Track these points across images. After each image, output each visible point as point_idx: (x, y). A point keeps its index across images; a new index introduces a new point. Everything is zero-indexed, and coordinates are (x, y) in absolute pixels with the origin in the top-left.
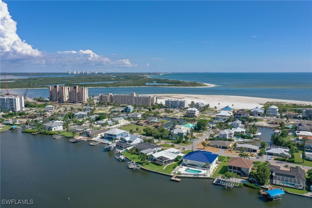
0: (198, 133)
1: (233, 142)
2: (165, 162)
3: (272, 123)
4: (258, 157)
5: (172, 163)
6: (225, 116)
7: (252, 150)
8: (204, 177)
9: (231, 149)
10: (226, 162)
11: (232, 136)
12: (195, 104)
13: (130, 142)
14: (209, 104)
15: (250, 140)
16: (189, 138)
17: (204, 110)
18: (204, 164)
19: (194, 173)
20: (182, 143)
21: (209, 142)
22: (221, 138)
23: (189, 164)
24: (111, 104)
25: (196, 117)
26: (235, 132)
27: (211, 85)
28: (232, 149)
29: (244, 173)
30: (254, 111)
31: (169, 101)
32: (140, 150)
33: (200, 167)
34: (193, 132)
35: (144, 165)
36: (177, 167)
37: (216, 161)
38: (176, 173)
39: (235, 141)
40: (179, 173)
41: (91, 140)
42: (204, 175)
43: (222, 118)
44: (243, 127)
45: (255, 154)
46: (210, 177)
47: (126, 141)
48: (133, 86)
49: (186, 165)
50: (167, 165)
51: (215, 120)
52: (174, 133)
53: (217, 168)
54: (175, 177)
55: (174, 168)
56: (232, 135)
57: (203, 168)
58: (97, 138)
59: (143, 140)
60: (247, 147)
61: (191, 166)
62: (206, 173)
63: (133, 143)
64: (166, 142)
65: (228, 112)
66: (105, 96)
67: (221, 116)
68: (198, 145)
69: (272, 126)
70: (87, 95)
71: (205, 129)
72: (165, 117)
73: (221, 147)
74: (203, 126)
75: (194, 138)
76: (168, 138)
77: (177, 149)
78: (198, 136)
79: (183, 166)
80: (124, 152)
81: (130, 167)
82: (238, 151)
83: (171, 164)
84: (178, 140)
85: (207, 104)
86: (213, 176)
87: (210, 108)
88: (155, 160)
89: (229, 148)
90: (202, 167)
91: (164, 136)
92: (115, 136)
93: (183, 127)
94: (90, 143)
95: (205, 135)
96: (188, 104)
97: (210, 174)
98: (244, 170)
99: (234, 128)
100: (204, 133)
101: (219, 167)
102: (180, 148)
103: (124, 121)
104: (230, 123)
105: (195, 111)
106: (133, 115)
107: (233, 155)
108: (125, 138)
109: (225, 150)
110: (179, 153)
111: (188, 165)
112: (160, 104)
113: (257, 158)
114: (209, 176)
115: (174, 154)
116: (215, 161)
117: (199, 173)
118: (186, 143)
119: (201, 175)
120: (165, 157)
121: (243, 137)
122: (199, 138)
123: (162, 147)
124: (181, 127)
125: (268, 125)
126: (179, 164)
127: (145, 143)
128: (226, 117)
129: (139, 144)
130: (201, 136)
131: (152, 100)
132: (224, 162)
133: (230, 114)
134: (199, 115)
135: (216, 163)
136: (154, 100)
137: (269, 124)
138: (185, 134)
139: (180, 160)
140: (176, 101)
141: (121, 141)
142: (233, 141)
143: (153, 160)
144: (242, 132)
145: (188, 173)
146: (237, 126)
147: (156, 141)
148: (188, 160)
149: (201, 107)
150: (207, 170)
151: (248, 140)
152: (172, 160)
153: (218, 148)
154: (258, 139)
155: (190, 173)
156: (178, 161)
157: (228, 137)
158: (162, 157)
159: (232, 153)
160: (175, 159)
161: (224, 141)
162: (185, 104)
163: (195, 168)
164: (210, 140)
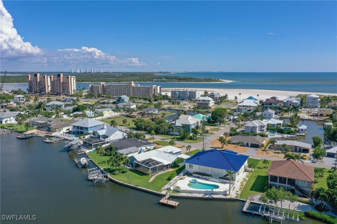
0: (213, 127)
1: (267, 138)
2: (154, 170)
3: (317, 115)
4: (314, 160)
5: (166, 171)
6: (250, 106)
7: (300, 149)
8: (224, 197)
9: (265, 148)
10: (261, 169)
11: (263, 130)
12: (209, 94)
13: (105, 137)
14: (226, 94)
15: (293, 136)
16: (199, 133)
17: (221, 101)
18: (224, 172)
19: (204, 190)
20: (188, 139)
21: (229, 138)
22: (248, 132)
23: (197, 173)
24: (103, 95)
25: (211, 108)
26: (268, 125)
27: (228, 81)
28: (267, 149)
29: (302, 191)
30: (288, 101)
31: (176, 91)
32: (117, 149)
33: (217, 179)
34: (206, 126)
35: (117, 174)
36: (174, 179)
37: (245, 167)
38: (172, 188)
39: (270, 137)
40: (177, 190)
41: (50, 135)
42: (225, 193)
43: (245, 109)
44: (278, 118)
45: (307, 155)
46: (236, 197)
47: (99, 137)
48: (138, 81)
49: (190, 174)
50: (157, 175)
51: (236, 112)
52: (177, 125)
53: (247, 179)
54: (167, 198)
55: (169, 179)
56: (265, 129)
57: (221, 180)
58: (61, 133)
59: (126, 134)
60: (292, 145)
61: (200, 176)
62: (228, 188)
63: (109, 138)
64: (164, 138)
65: (254, 102)
66: (96, 87)
67: (243, 106)
68: (213, 142)
69: (316, 119)
70: (75, 86)
71: (223, 122)
72: (169, 109)
73: (250, 145)
74: (220, 118)
75: (207, 132)
76: (167, 133)
77: (179, 148)
78: (213, 131)
79: (186, 176)
80: (92, 152)
81: (90, 178)
82: (277, 151)
83: (164, 172)
84: (181, 134)
85: (224, 95)
86: (241, 195)
87: (228, 100)
88: (138, 165)
89: (263, 146)
90: (220, 178)
91: (162, 130)
92: (87, 129)
93: (190, 117)
94: (46, 140)
95: (223, 129)
96: (200, 95)
97: (234, 192)
98: (300, 184)
99: (266, 119)
100: (221, 127)
101: (250, 178)
102: (184, 146)
103: (111, 112)
104: (258, 114)
105: (208, 101)
106: (124, 106)
107: (270, 156)
108: (98, 131)
109: (256, 149)
110: (181, 154)
111: (195, 175)
112: (165, 95)
113: (313, 162)
114: (233, 195)
115: (171, 156)
116: (243, 167)
117: (214, 190)
118: (194, 140)
119: (218, 194)
120: (154, 160)
121: (281, 132)
122: (214, 133)
123: (155, 145)
124: (188, 118)
125: (311, 118)
126: (178, 172)
127: (130, 139)
128: (252, 108)
129: (120, 140)
130: (217, 131)
131: (154, 91)
132: (259, 168)
133: (257, 103)
134: (214, 107)
135: (245, 171)
136: (157, 91)
137: (311, 116)
138: (193, 127)
139: (181, 165)
140: (184, 91)
141: (92, 136)
142: (266, 136)
143: (134, 165)
144: (278, 124)
145: (194, 189)
146: (269, 117)
147: (148, 137)
148: (194, 165)
149: (216, 98)
150: (230, 183)
151: (289, 136)
152: (167, 165)
153: (244, 146)
154: (304, 134)
155: (197, 190)
156: (178, 166)
157: (258, 131)
158: (150, 159)
159: (269, 153)
160: (173, 163)
161: (254, 137)
162: (197, 95)
163: (206, 179)
164: (231, 135)
